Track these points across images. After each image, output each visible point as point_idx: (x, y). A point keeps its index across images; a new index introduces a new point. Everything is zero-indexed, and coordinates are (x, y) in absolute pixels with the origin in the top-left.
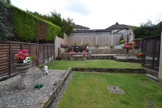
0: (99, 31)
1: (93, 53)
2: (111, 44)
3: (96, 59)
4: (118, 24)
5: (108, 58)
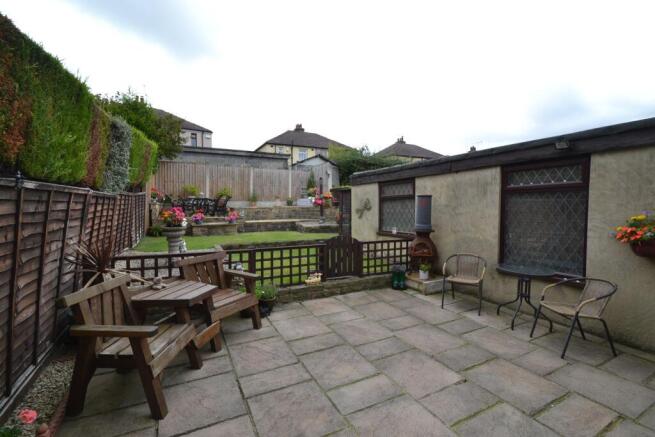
2: (287, 193)
4: (303, 130)
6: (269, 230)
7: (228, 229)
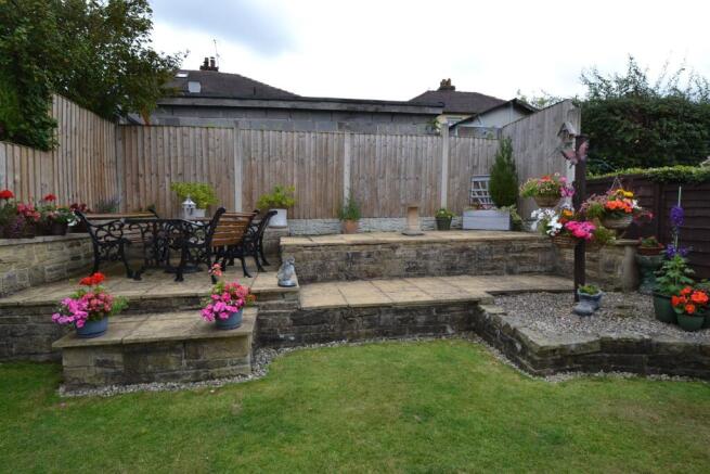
0: (360, 108)
1: (322, 268)
2: (437, 197)
3: (339, 339)
4: (453, 88)
5: (442, 317)
6: (384, 332)
7: (208, 355)
